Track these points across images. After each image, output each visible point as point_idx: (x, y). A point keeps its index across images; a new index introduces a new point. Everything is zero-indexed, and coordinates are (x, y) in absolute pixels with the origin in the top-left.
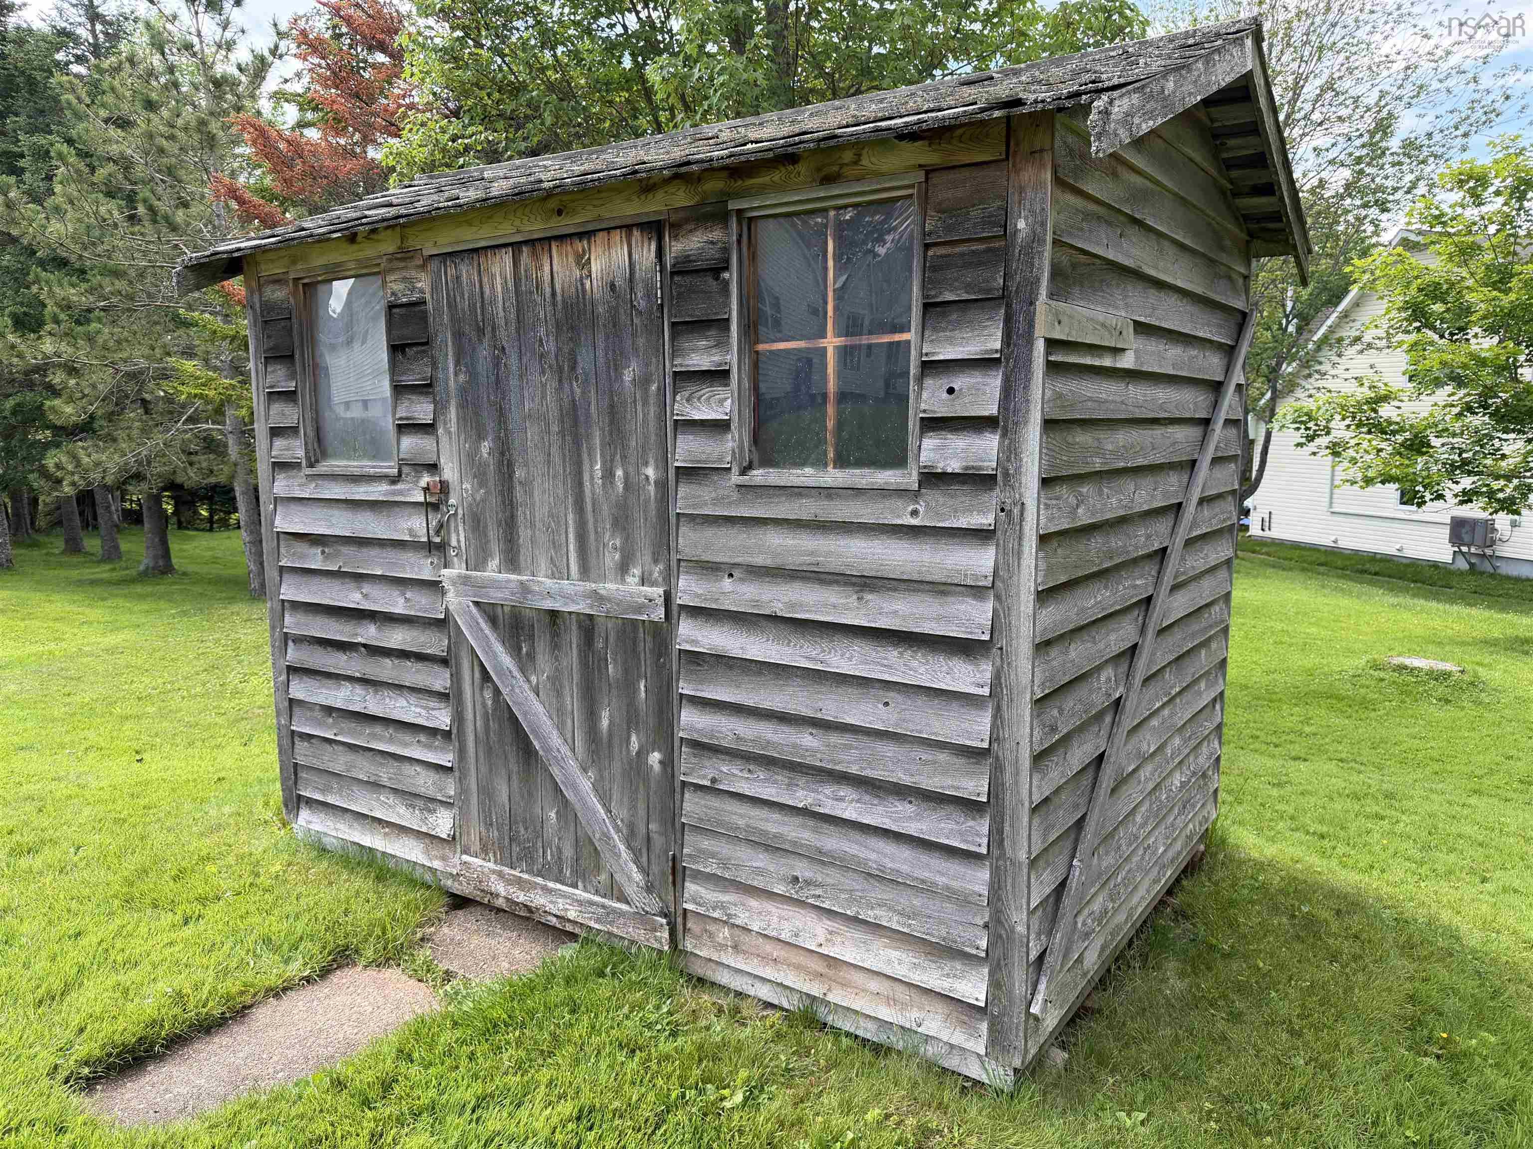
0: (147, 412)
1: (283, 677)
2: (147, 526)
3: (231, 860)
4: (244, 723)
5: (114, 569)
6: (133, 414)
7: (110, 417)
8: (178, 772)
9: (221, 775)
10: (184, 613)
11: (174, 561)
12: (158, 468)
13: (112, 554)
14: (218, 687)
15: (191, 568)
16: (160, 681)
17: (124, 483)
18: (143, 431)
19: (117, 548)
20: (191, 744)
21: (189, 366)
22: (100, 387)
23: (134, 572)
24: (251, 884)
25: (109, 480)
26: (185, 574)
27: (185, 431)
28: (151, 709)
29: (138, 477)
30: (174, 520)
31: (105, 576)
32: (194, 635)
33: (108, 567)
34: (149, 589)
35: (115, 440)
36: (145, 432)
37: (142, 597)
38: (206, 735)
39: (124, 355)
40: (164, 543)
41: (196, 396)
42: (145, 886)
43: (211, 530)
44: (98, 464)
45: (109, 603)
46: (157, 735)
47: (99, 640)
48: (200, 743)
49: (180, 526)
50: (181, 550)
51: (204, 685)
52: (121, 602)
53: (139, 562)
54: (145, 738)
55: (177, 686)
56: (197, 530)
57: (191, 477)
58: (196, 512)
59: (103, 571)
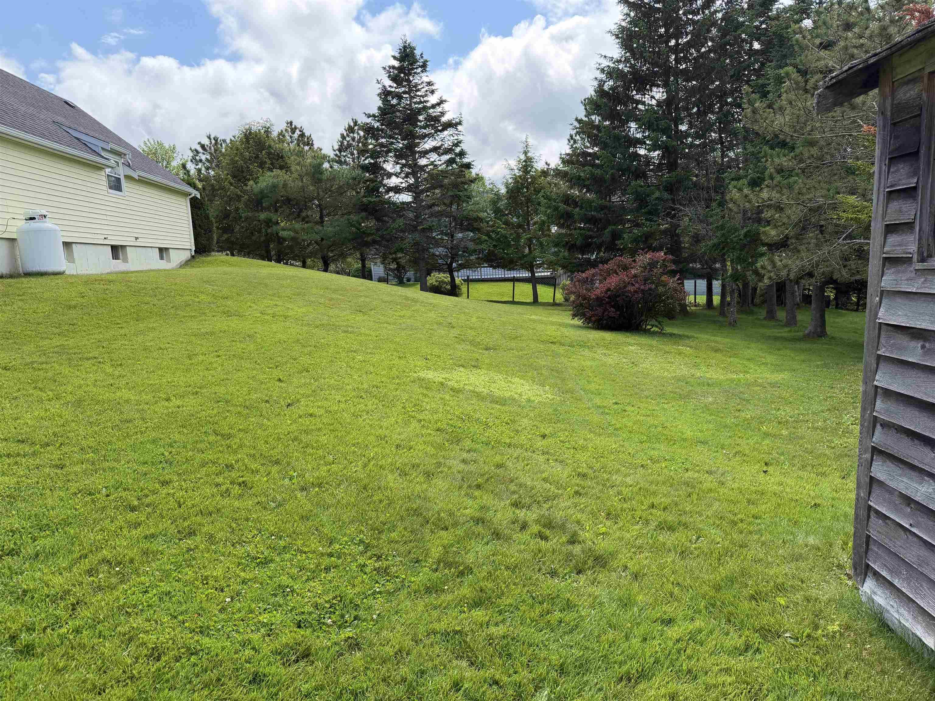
0: (822, 232)
1: (868, 456)
2: (813, 306)
3: (799, 596)
4: (846, 459)
5: (790, 331)
6: (811, 235)
7: (798, 237)
8: (788, 490)
9: (817, 501)
10: (826, 366)
11: (828, 329)
12: (822, 269)
13: (791, 322)
14: (834, 425)
15: (837, 335)
16: (796, 412)
17: (801, 278)
18: (817, 245)
19: (794, 317)
20: (804, 467)
21: (852, 199)
22: (793, 217)
23: (801, 334)
24: (809, 636)
25: (792, 276)
26: (833, 338)
27: (845, 245)
28: (784, 432)
29: (810, 275)
30: (834, 303)
31: (785, 335)
32: (828, 382)
33: (786, 329)
34: (808, 346)
35: (799, 251)
36: (818, 246)
37: (803, 351)
38: (816, 462)
39: (811, 196)
40: (822, 317)
41: (852, 219)
42: (728, 595)
43: (857, 310)
44: (785, 266)
45: (781, 352)
46: (782, 454)
47: (768, 376)
48: (809, 468)
49: (837, 307)
50: (834, 322)
51: (825, 421)
52: (788, 352)
53: (806, 328)
54: (775, 455)
55: (807, 418)
56: (848, 310)
57: (843, 275)
58: (849, 298)
59: (784, 332)
